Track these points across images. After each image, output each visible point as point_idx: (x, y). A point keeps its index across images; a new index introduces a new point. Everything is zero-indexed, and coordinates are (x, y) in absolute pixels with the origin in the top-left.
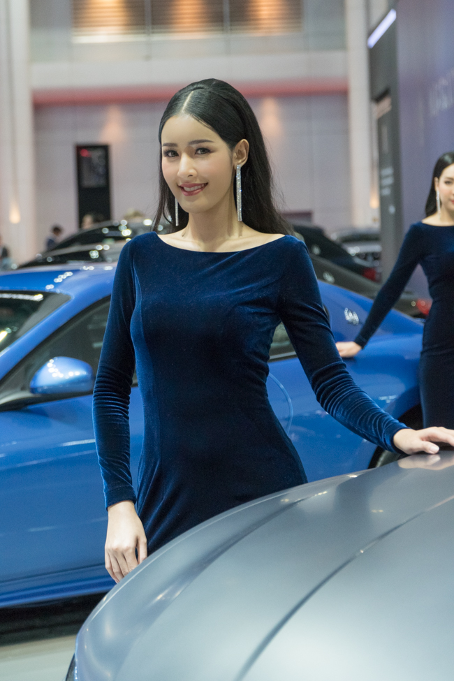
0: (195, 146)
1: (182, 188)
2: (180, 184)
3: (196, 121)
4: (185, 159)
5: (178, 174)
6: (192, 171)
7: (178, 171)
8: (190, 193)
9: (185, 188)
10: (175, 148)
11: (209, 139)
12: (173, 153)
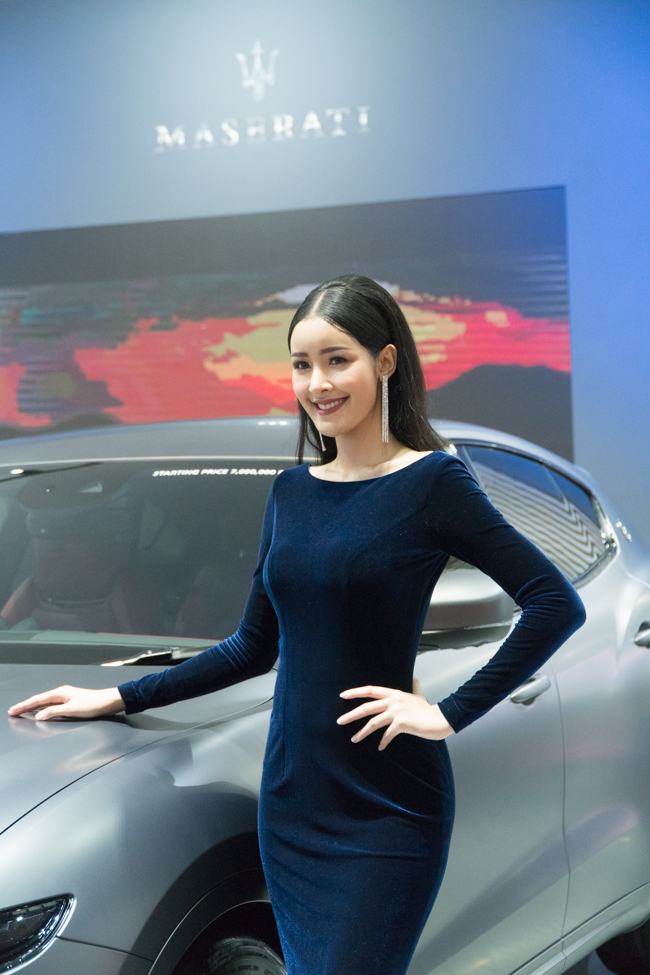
0: (328, 356)
1: (316, 405)
2: (314, 400)
3: (329, 325)
4: (317, 371)
5: (310, 389)
6: (327, 385)
7: (309, 386)
8: (328, 412)
9: (320, 406)
10: (305, 359)
11: (345, 346)
12: (303, 364)
